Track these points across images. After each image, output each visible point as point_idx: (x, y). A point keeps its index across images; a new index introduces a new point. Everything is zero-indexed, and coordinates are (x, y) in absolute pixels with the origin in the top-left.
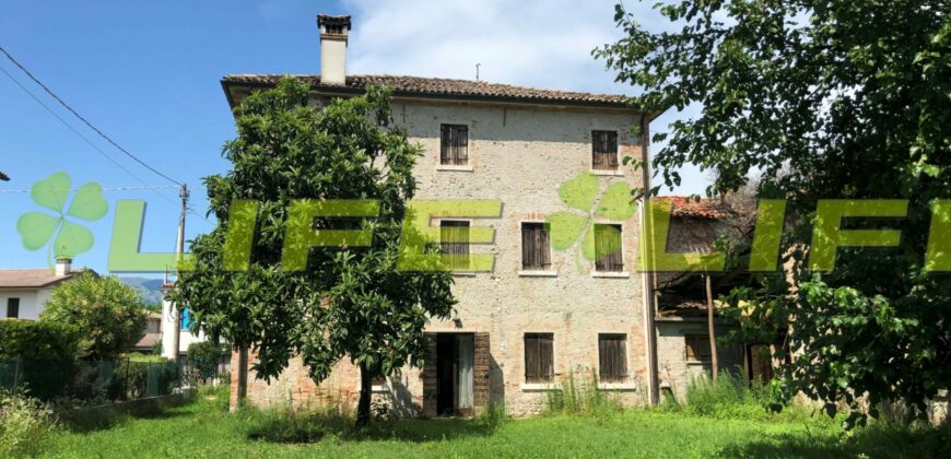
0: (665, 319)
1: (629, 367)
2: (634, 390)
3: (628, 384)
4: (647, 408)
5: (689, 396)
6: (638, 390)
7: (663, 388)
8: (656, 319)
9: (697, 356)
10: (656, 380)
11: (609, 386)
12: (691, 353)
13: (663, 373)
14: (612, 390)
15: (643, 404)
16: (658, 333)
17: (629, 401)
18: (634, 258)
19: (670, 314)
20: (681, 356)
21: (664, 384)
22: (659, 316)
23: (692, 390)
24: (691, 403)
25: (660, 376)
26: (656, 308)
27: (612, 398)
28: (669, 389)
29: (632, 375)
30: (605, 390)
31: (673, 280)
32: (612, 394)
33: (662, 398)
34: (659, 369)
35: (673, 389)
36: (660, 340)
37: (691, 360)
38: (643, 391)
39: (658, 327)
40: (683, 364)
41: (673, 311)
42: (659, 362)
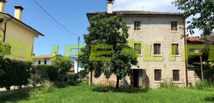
0: (189, 66)
1: (180, 78)
2: (181, 83)
3: (180, 82)
4: (185, 88)
5: (196, 85)
6: (182, 83)
7: (189, 83)
8: (187, 66)
9: (198, 76)
10: (187, 81)
11: (175, 82)
12: (196, 75)
13: (189, 79)
14: (176, 83)
15: (184, 87)
16: (188, 70)
17: (180, 86)
18: (182, 52)
19: (191, 65)
20: (194, 75)
21: (189, 82)
22: (188, 66)
23: (196, 84)
24: (196, 87)
25: (188, 80)
26: (187, 64)
27: (176, 85)
28: (190, 83)
29: (181, 80)
30: (174, 83)
31: (192, 57)
32: (176, 84)
33: (189, 85)
34: (188, 78)
35: (191, 83)
36: (188, 71)
37: (196, 77)
38: (184, 83)
39: (188, 68)
40: (194, 77)
41: (192, 65)
42: (188, 77)
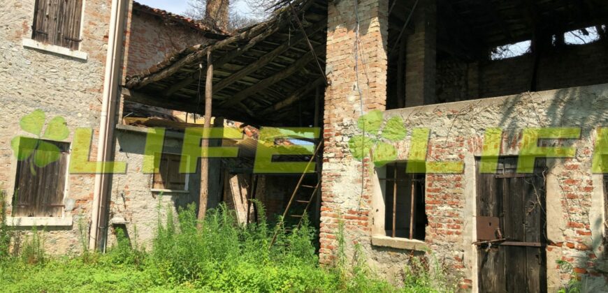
0: (132, 128)
1: (66, 194)
2: (69, 228)
3: (63, 219)
4: (86, 259)
5: (158, 241)
6: (76, 227)
7: (115, 226)
8: (118, 126)
9: (164, 183)
10: (106, 213)
11: (26, 221)
12: (159, 179)
13: (117, 203)
14: (29, 228)
15: (80, 249)
16: (118, 147)
17: (57, 247)
18: (99, 34)
19: (138, 123)
20: (146, 181)
21: (117, 219)
22: (122, 123)
23: (165, 238)
24: (161, 255)
25: (113, 208)
26: (121, 112)
27: (30, 239)
28: (123, 226)
29: (70, 205)
30: (19, 228)
31: (152, 74)
32: (30, 233)
33: (112, 239)
34: (113, 198)
35: (130, 229)
36: (120, 156)
37: (158, 188)
38: (83, 229)
39: (122, 139)
40: (147, 192)
41: (144, 120)
42: (114, 189)
